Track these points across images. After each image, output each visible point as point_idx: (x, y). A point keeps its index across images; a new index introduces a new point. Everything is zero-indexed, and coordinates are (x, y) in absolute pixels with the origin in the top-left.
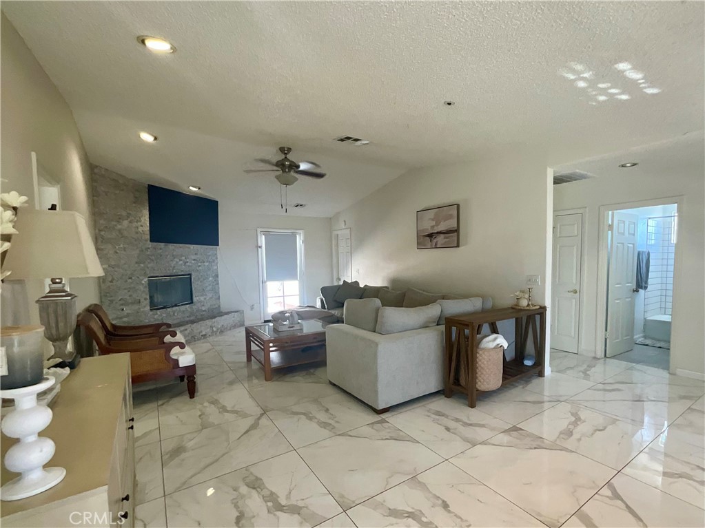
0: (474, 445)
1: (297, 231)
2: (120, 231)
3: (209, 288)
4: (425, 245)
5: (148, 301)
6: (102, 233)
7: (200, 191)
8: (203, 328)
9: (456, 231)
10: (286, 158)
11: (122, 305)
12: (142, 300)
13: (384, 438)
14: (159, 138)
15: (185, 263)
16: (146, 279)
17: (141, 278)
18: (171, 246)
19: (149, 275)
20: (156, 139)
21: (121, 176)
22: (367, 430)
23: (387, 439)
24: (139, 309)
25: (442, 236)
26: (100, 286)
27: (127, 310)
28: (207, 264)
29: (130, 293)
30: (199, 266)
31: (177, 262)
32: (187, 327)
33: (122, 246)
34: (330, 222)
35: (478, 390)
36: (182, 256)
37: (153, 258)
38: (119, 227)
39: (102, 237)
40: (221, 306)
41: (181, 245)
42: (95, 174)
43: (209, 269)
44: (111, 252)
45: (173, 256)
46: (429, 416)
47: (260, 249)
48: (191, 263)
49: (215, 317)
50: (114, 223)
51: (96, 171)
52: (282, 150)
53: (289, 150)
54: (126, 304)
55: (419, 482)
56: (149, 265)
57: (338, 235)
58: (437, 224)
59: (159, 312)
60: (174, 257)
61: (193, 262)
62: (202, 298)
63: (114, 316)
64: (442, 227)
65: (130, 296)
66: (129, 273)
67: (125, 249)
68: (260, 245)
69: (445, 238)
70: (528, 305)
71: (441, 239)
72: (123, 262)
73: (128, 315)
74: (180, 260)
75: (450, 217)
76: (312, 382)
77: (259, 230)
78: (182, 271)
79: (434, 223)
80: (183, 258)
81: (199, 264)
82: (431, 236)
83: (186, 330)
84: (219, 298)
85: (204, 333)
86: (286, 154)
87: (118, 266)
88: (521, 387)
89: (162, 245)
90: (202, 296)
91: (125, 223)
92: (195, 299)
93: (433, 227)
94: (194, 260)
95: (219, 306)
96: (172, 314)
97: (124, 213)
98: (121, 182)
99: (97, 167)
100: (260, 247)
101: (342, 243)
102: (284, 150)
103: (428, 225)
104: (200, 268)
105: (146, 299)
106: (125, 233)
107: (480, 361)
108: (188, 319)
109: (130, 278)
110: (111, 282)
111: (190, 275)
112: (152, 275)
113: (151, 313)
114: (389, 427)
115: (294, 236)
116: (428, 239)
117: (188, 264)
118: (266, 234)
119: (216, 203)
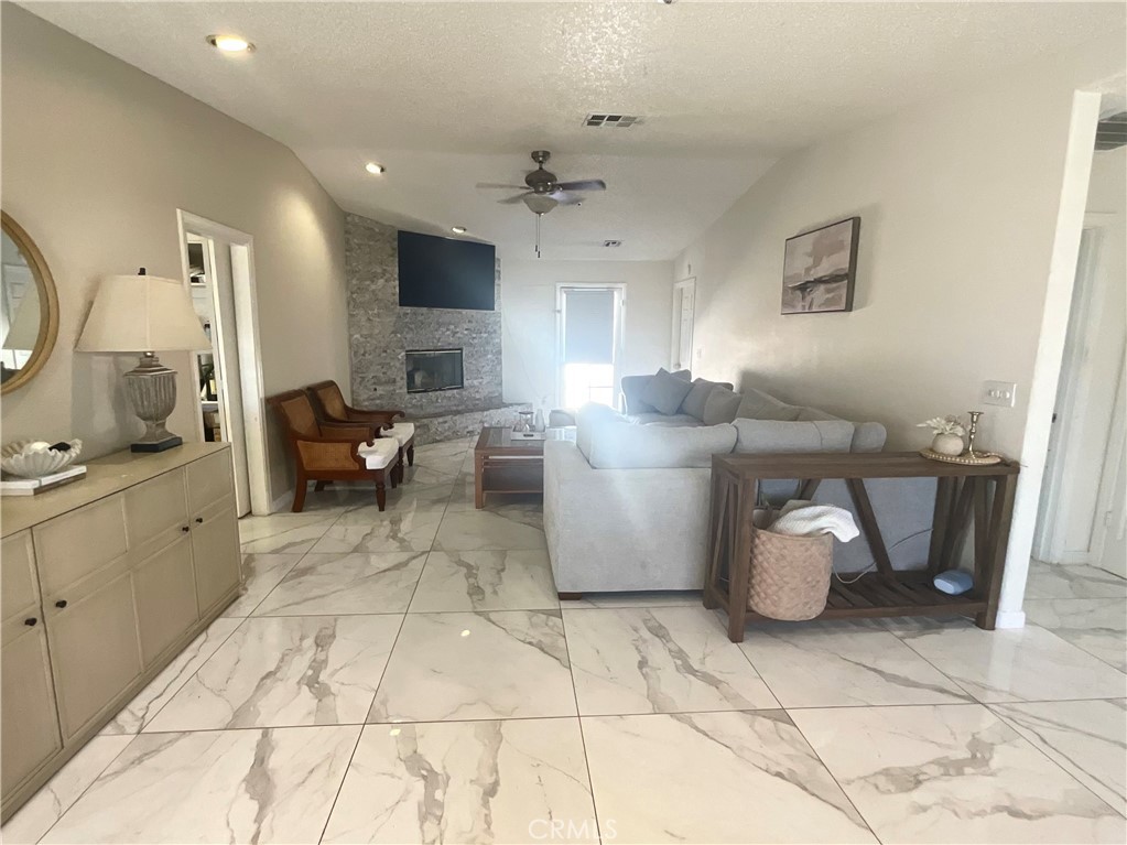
0: (658, 710)
1: (616, 286)
2: (373, 291)
3: (487, 368)
4: (793, 307)
5: (405, 382)
6: (354, 296)
7: (467, 234)
8: (469, 422)
9: (848, 277)
10: (541, 168)
11: (374, 383)
12: (398, 379)
13: (528, 640)
14: (387, 169)
15: (455, 333)
16: (403, 354)
17: (398, 351)
18: (436, 311)
19: (407, 349)
20: (382, 170)
21: (377, 223)
22: (519, 620)
23: (530, 643)
24: (394, 390)
25: (822, 287)
26: (351, 359)
27: (381, 390)
28: (485, 335)
29: (384, 370)
30: (474, 338)
31: (443, 333)
32: (448, 418)
33: (376, 311)
34: (670, 268)
35: (749, 610)
36: (450, 324)
37: (413, 326)
38: (373, 287)
39: (354, 300)
40: (504, 394)
41: (449, 310)
42: (348, 223)
43: (488, 343)
44: (364, 319)
45: (438, 323)
46: (636, 630)
47: (558, 315)
48: (462, 333)
49: (488, 409)
50: (368, 283)
51: (349, 219)
52: (535, 156)
53: (546, 155)
54: (381, 384)
55: (499, 733)
56: (408, 336)
57: (682, 289)
58: (817, 263)
59: (418, 396)
60: (440, 325)
61: (465, 332)
62: (476, 382)
63: (366, 396)
64: (825, 269)
65: (384, 373)
66: (383, 345)
67: (378, 315)
68: (558, 308)
69: (828, 291)
70: (965, 453)
71: (819, 294)
72: (377, 331)
73: (381, 397)
74: (448, 330)
75: (839, 247)
76: (529, 524)
77: (559, 285)
78: (450, 344)
79: (810, 261)
80: (452, 327)
81: (474, 335)
82: (804, 288)
83: (445, 422)
84: (501, 384)
85: (470, 428)
86: (541, 162)
87: (371, 336)
88: (899, 633)
89: (424, 310)
90: (476, 379)
91: (381, 281)
92: (466, 383)
93: (808, 270)
94: (467, 329)
95: (501, 395)
96: (434, 399)
97: (379, 270)
98: (377, 230)
99: (349, 214)
100: (559, 311)
101: (686, 305)
102: (540, 156)
103: (801, 267)
104: (476, 341)
105: (402, 378)
106: (380, 296)
107: (761, 554)
108: (455, 408)
109: (385, 352)
110: (363, 355)
111: (461, 349)
112: (411, 348)
113: (408, 396)
114: (555, 625)
115: (610, 292)
116: (799, 293)
117: (458, 335)
118: (569, 291)
119: (492, 248)
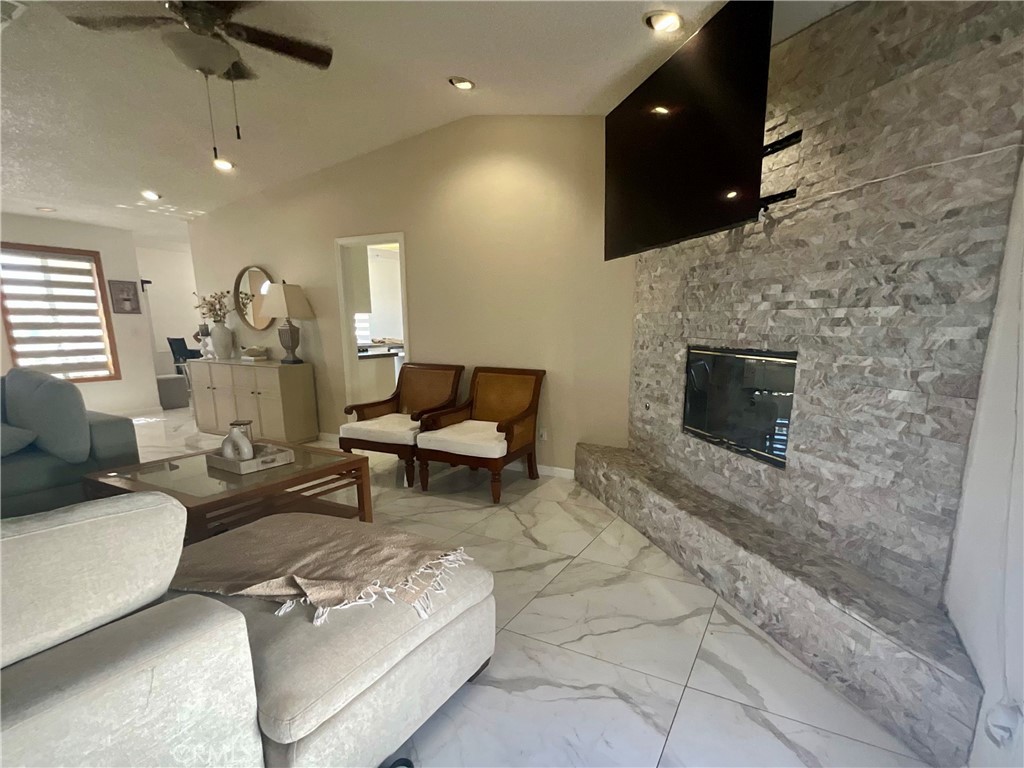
5: (681, 406)
11: (647, 398)
12: (671, 398)
15: (781, 306)
16: (683, 351)
17: (676, 344)
19: (689, 342)
24: (667, 417)
27: (653, 410)
29: (657, 377)
30: (837, 322)
31: (754, 306)
36: (772, 279)
37: (702, 294)
45: (745, 282)
48: (801, 306)
54: (653, 399)
56: (692, 316)
61: (812, 303)
65: (658, 382)
66: (660, 332)
72: (657, 308)
74: (764, 298)
78: (765, 337)
80: (776, 289)
81: (841, 313)
87: (651, 315)
94: (815, 295)
105: (677, 400)
109: (662, 344)
111: (792, 355)
112: (695, 342)
117: (790, 312)
